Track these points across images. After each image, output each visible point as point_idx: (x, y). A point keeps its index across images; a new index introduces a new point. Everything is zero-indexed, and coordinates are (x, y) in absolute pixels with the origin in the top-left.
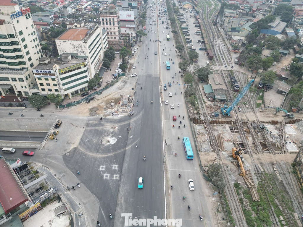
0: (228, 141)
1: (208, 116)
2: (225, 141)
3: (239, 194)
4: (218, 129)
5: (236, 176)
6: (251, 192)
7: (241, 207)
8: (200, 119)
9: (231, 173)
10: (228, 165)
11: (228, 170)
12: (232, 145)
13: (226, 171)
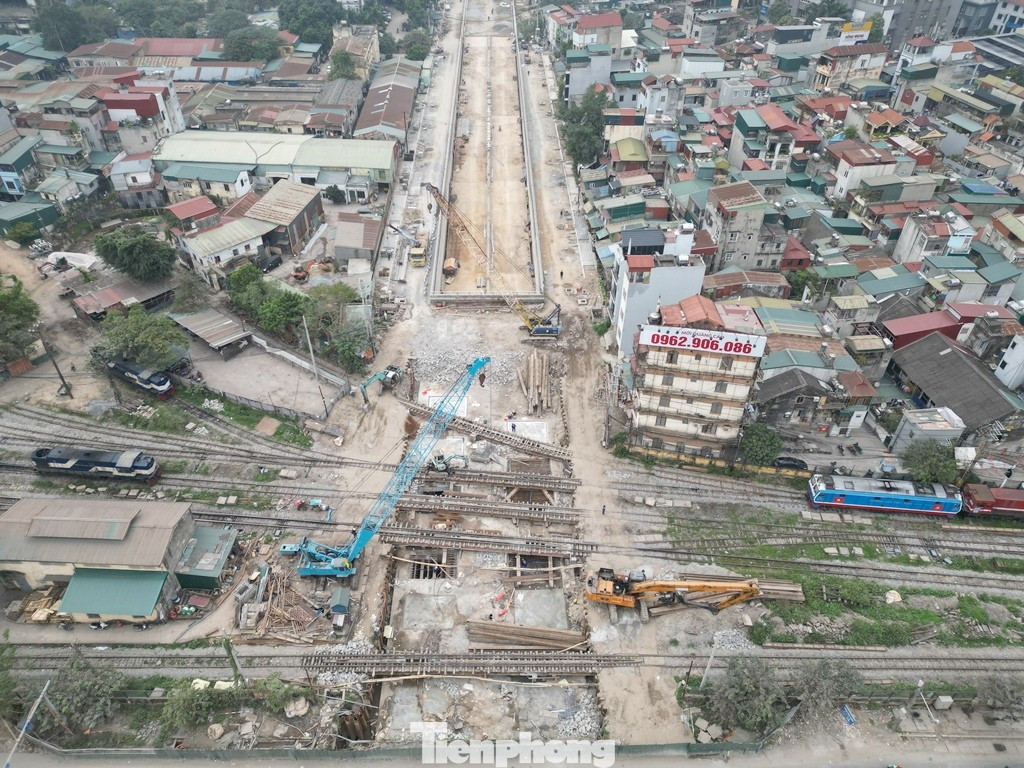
0: (507, 604)
1: (340, 648)
2: (509, 617)
3: (790, 639)
4: (423, 626)
5: (719, 625)
6: (777, 597)
7: (841, 647)
8: (348, 693)
9: (701, 637)
10: (667, 639)
11: (692, 645)
12: (528, 595)
13: (691, 651)
